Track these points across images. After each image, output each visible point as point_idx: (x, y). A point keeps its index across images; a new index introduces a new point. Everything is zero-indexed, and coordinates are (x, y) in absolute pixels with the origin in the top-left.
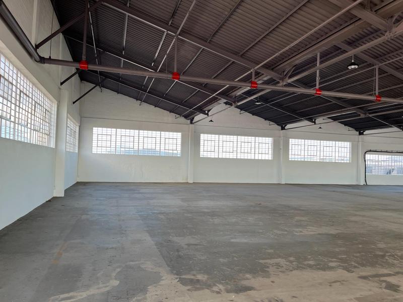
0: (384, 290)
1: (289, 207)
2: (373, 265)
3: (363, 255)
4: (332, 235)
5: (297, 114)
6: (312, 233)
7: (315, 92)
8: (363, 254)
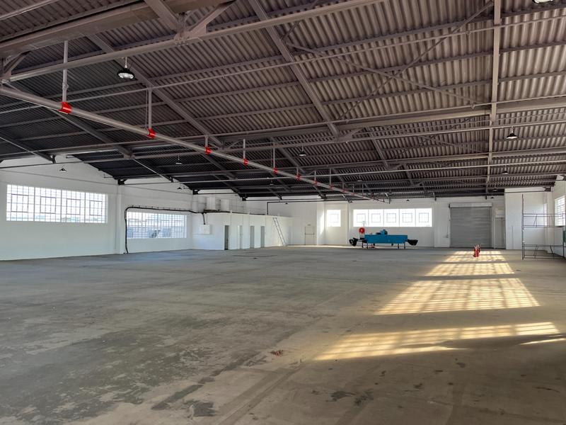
0: (195, 419)
1: (10, 302)
2: (167, 378)
3: (149, 364)
4: (94, 340)
5: (22, 143)
6: (61, 345)
7: (60, 107)
8: (149, 362)
